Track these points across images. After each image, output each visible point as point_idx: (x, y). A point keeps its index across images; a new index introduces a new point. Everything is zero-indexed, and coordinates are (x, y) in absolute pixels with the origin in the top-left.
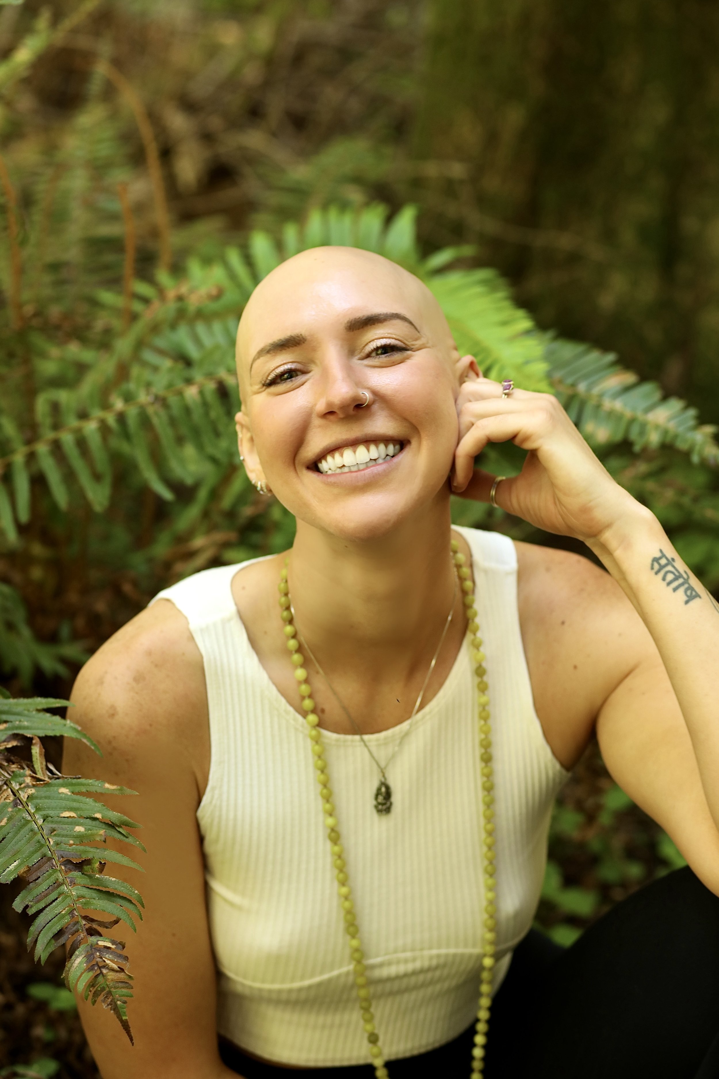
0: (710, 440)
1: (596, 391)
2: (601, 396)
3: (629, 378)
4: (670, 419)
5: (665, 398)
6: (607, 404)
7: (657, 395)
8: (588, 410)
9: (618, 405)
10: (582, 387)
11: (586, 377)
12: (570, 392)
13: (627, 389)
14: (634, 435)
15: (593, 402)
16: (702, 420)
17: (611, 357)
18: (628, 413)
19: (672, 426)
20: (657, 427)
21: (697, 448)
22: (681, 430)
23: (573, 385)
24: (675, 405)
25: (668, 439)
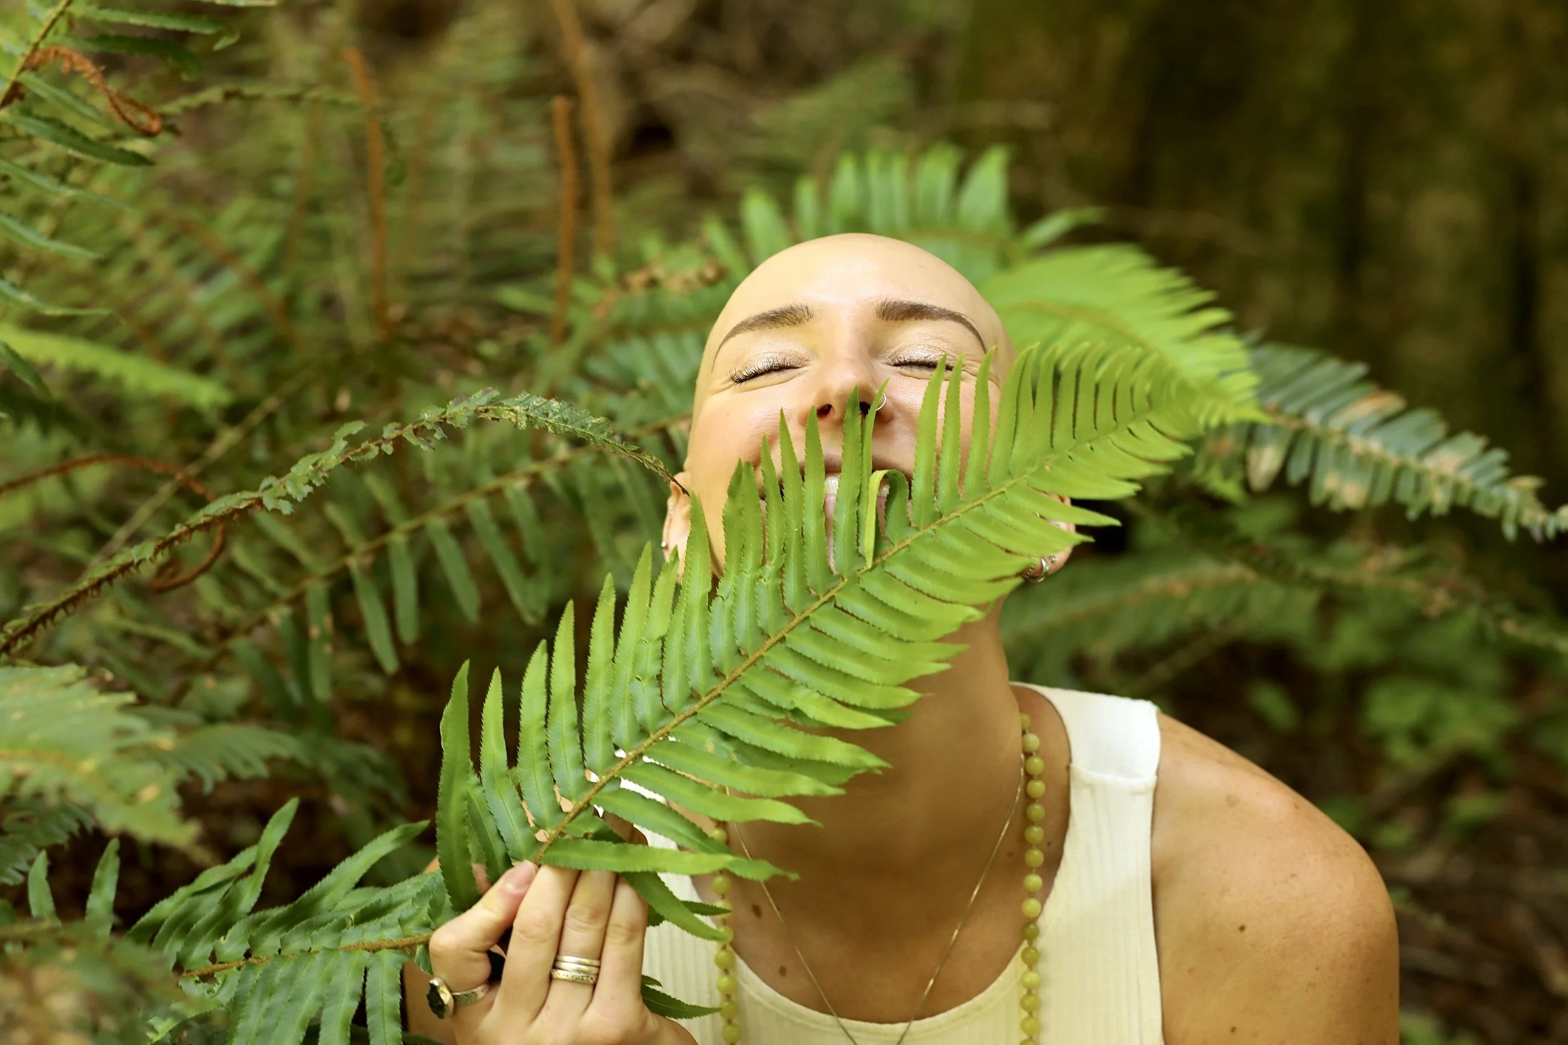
0: (1531, 499)
1: (1337, 424)
2: (1345, 431)
3: (1391, 403)
4: (1462, 467)
5: (1452, 433)
6: (1357, 444)
7: (1440, 429)
8: (1327, 455)
9: (1375, 445)
10: (1313, 418)
11: (1318, 402)
12: (1295, 425)
13: (1388, 420)
14: (1405, 493)
15: (1335, 441)
16: (1515, 468)
17: (1359, 370)
18: (1393, 459)
19: (1465, 476)
20: (1442, 479)
21: (1511, 514)
22: (1481, 483)
23: (1300, 415)
24: (1470, 444)
25: (1463, 500)
